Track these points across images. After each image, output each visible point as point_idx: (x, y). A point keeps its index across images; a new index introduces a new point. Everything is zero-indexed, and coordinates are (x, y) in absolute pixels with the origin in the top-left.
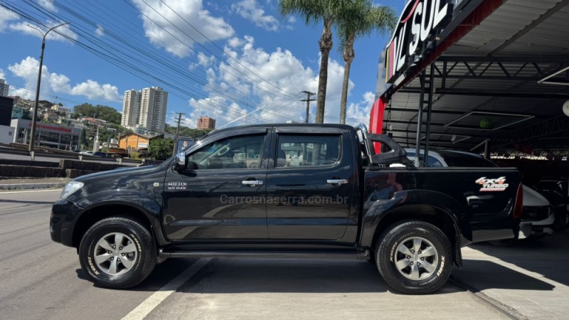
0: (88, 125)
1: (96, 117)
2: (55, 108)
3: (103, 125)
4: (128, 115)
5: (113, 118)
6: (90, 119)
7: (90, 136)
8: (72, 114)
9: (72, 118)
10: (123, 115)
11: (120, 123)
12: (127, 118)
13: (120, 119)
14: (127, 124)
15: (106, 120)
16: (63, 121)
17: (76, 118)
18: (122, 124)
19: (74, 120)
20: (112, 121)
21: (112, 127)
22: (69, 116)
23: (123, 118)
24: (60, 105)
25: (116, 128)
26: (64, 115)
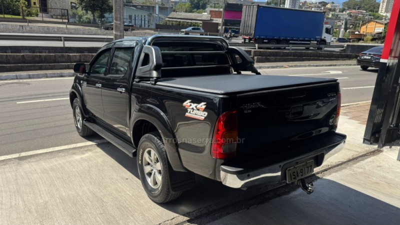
0: (351, 16)
1: (358, 9)
2: (329, 6)
3: (362, 14)
4: (385, 4)
5: (372, 8)
6: (354, 11)
7: (351, 25)
8: (340, 9)
9: (340, 12)
10: (381, 4)
11: (377, 11)
12: (385, 6)
13: (378, 8)
14: (383, 11)
15: (366, 10)
16: (332, 15)
17: (342, 12)
18: (379, 12)
19: (341, 13)
20: (371, 11)
21: (370, 15)
22: (338, 11)
23: (381, 6)
24: (333, 3)
25: (373, 16)
26: (334, 10)
